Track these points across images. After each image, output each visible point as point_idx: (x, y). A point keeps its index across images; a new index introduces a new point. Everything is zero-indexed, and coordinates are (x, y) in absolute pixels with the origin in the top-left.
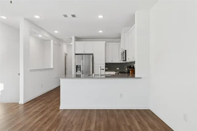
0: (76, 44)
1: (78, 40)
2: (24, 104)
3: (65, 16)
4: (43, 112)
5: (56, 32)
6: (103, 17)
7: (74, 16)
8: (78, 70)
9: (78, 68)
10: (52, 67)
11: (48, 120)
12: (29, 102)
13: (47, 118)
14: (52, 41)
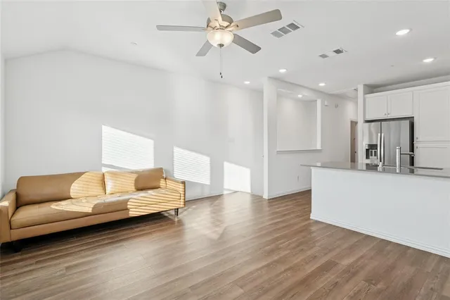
0: (367, 100)
1: (375, 90)
2: (269, 200)
3: (324, 56)
4: (285, 215)
5: (322, 84)
6: (411, 30)
7: (338, 52)
8: (372, 155)
9: (371, 149)
10: (319, 147)
11: (285, 227)
12: (273, 199)
13: (284, 225)
14: (319, 102)
